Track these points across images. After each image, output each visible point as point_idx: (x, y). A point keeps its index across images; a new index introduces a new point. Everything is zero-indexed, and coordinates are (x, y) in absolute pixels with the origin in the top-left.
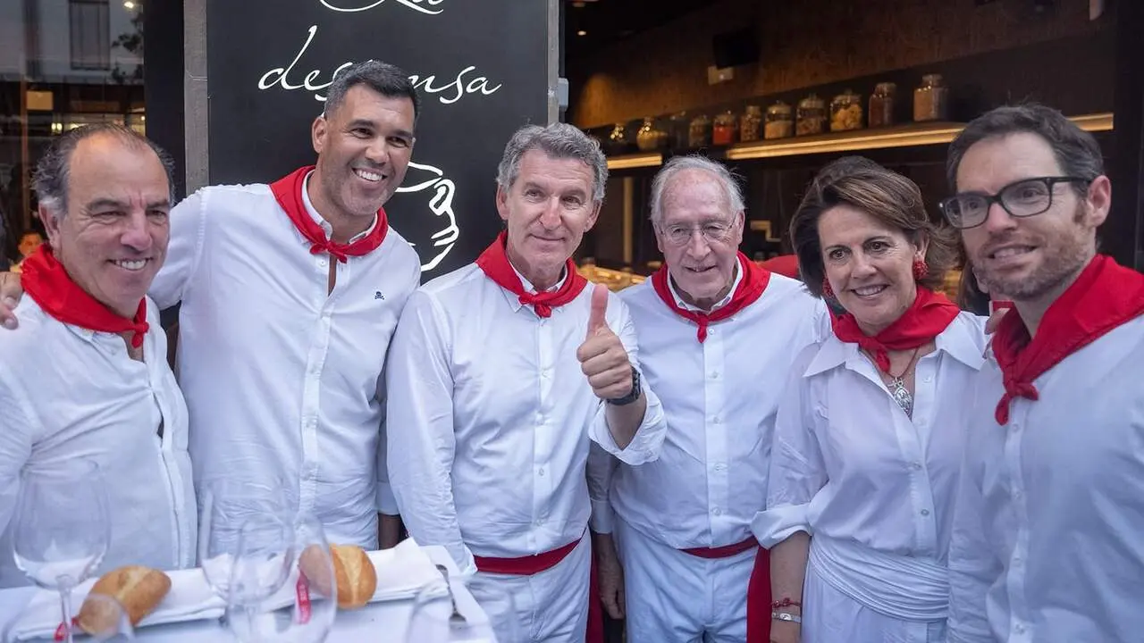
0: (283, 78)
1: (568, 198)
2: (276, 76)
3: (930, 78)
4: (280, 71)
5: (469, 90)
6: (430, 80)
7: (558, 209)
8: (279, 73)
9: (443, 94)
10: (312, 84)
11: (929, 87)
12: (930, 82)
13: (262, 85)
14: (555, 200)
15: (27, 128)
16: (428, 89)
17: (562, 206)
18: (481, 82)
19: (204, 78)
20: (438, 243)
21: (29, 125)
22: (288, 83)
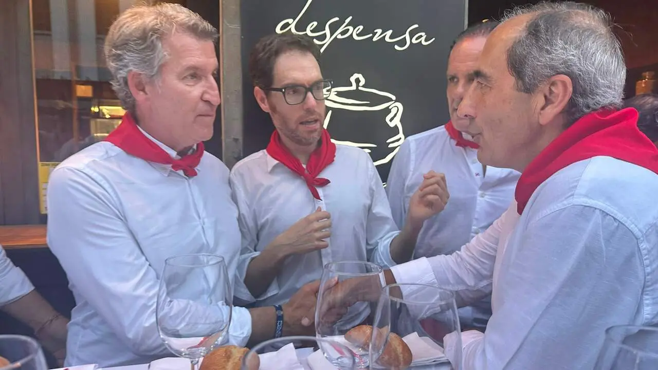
0: (293, 26)
2: (288, 24)
3: (647, 74)
5: (414, 41)
6: (389, 33)
8: (290, 22)
9: (398, 43)
10: (312, 31)
11: (647, 80)
12: (647, 77)
13: (278, 30)
15: (76, 111)
16: (387, 39)
18: (421, 36)
19: (238, 26)
20: (391, 146)
21: (79, 110)
22: (296, 30)
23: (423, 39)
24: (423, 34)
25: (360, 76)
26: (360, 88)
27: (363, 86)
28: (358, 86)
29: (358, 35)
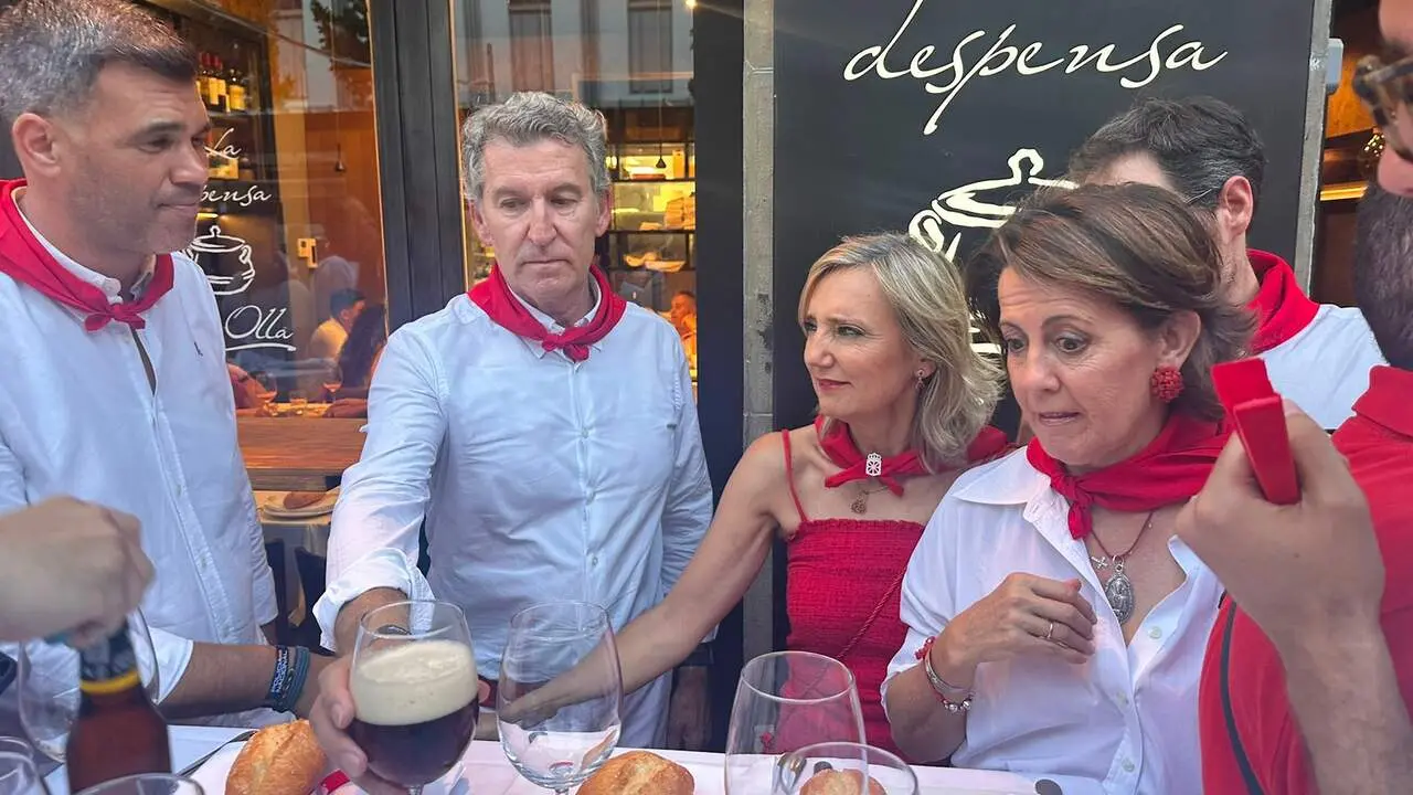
0: (880, 62)
1: (555, 198)
2: (870, 59)
4: (875, 51)
6: (1107, 51)
7: (547, 217)
8: (874, 55)
9: (1127, 73)
10: (922, 68)
13: (849, 75)
14: (539, 204)
16: (1103, 66)
17: (551, 210)
18: (1192, 51)
19: (770, 70)
22: (886, 69)
23: (1197, 55)
24: (1196, 45)
25: (1033, 155)
26: (1031, 180)
27: (1039, 176)
28: (1026, 175)
29: (1029, 64)
